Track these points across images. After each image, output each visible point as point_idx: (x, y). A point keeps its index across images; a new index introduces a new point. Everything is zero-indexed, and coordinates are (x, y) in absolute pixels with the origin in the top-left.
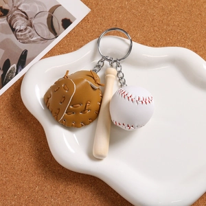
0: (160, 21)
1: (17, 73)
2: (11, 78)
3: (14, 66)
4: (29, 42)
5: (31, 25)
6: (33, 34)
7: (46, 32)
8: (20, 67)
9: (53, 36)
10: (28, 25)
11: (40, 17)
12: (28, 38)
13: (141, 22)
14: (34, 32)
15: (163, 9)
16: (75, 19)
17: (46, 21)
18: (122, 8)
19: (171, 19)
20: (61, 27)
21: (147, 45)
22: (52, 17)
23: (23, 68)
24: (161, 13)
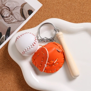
0: (78, 9)
1: (5, 40)
2: (3, 42)
3: (4, 36)
4: (11, 23)
5: (12, 14)
6: (13, 19)
7: (20, 17)
8: (7, 36)
9: (23, 19)
10: (10, 14)
11: (16, 9)
12: (10, 21)
13: (69, 10)
14: (14, 17)
15: (80, 3)
16: (34, 10)
17: (20, 11)
18: (58, 3)
19: (84, 8)
20: (28, 14)
21: (72, 22)
22: (23, 9)
23: (9, 37)
24: (79, 5)
